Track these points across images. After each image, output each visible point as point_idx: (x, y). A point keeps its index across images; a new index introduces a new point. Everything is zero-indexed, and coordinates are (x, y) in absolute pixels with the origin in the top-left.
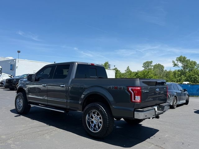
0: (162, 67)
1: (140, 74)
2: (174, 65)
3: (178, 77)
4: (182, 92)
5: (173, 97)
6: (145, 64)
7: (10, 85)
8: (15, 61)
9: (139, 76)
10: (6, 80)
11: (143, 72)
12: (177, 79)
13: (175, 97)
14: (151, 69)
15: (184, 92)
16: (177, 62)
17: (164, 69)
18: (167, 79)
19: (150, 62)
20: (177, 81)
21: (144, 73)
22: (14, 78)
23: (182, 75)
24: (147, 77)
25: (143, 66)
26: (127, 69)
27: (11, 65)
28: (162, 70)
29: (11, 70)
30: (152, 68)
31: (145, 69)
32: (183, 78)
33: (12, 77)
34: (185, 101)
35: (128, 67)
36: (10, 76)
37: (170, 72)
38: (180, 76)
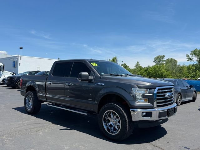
0: (176, 61)
1: (151, 69)
2: (188, 59)
3: (192, 72)
4: (189, 88)
5: (177, 94)
6: (156, 58)
7: (12, 83)
8: (17, 58)
9: (150, 72)
10: (8, 78)
11: (154, 68)
12: (191, 74)
13: (180, 93)
14: (163, 64)
15: (191, 88)
16: (191, 56)
17: (178, 64)
18: (180, 75)
19: (162, 56)
20: (192, 77)
21: (156, 69)
22: (16, 75)
23: (197, 71)
24: (159, 73)
25: (154, 60)
26: (137, 65)
27: (14, 62)
28: (175, 65)
29: (14, 67)
30: (164, 62)
31: (156, 65)
32: (198, 74)
33: (14, 74)
34: (191, 98)
35: (138, 62)
36: (12, 73)
37: (183, 67)
38: (195, 72)
